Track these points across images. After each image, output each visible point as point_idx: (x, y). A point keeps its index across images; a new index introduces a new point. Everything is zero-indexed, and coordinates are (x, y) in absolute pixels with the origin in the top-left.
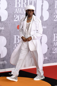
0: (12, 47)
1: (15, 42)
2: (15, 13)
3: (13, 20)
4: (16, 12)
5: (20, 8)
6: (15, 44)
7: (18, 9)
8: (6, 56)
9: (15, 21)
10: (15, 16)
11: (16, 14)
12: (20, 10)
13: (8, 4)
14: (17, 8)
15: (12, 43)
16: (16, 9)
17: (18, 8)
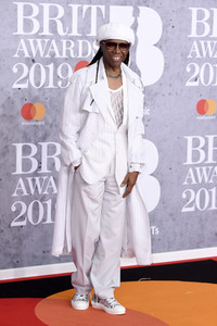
0: (179, 178)
1: (189, 161)
2: (190, 56)
3: (183, 81)
4: (194, 54)
5: (207, 38)
6: (190, 166)
7: (202, 43)
8: (156, 209)
9: (188, 84)
10: (188, 69)
11: (191, 60)
12: (209, 46)
13: (164, 27)
14: (198, 40)
15: (179, 163)
16: (195, 43)
17: (202, 39)
